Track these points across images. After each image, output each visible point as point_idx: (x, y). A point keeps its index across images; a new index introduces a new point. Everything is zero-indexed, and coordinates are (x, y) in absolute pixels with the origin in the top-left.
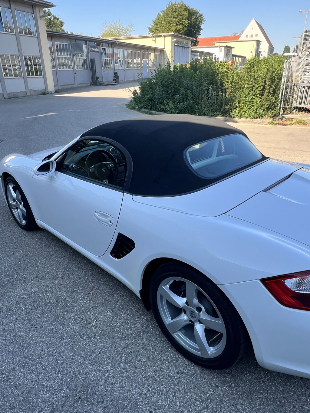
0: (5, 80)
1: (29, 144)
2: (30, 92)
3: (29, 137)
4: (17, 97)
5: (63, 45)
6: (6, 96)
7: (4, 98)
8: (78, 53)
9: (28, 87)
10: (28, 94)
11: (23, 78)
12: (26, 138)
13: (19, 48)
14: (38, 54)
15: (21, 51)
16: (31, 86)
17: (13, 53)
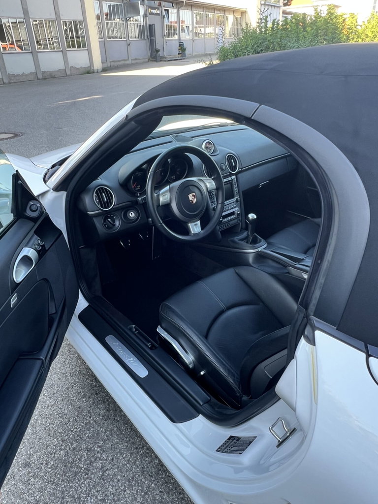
0: (38, 54)
1: (60, 138)
2: (70, 70)
3: (61, 128)
4: (54, 77)
5: (113, 6)
6: (40, 76)
7: (38, 79)
8: (132, 16)
9: (68, 64)
10: (68, 73)
11: (62, 51)
12: (57, 130)
13: (56, 9)
14: (82, 19)
15: (58, 14)
16: (71, 63)
17: (48, 17)
